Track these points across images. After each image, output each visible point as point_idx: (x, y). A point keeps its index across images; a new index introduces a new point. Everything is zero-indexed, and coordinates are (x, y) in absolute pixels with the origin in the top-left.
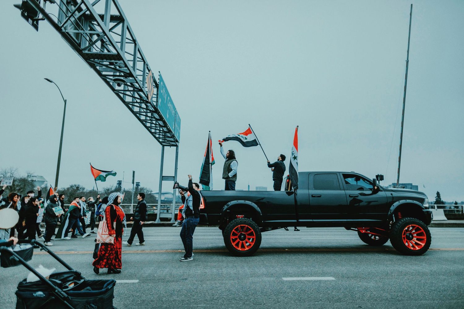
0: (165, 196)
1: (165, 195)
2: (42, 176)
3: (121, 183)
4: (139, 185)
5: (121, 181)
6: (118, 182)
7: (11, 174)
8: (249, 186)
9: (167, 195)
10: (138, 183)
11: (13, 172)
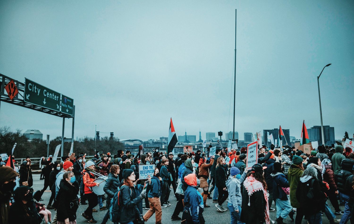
0: (134, 142)
2: (38, 130)
3: (99, 133)
4: (113, 135)
5: (99, 132)
6: (97, 133)
7: (5, 131)
8: (200, 132)
9: (135, 142)
10: (112, 133)
11: (6, 130)
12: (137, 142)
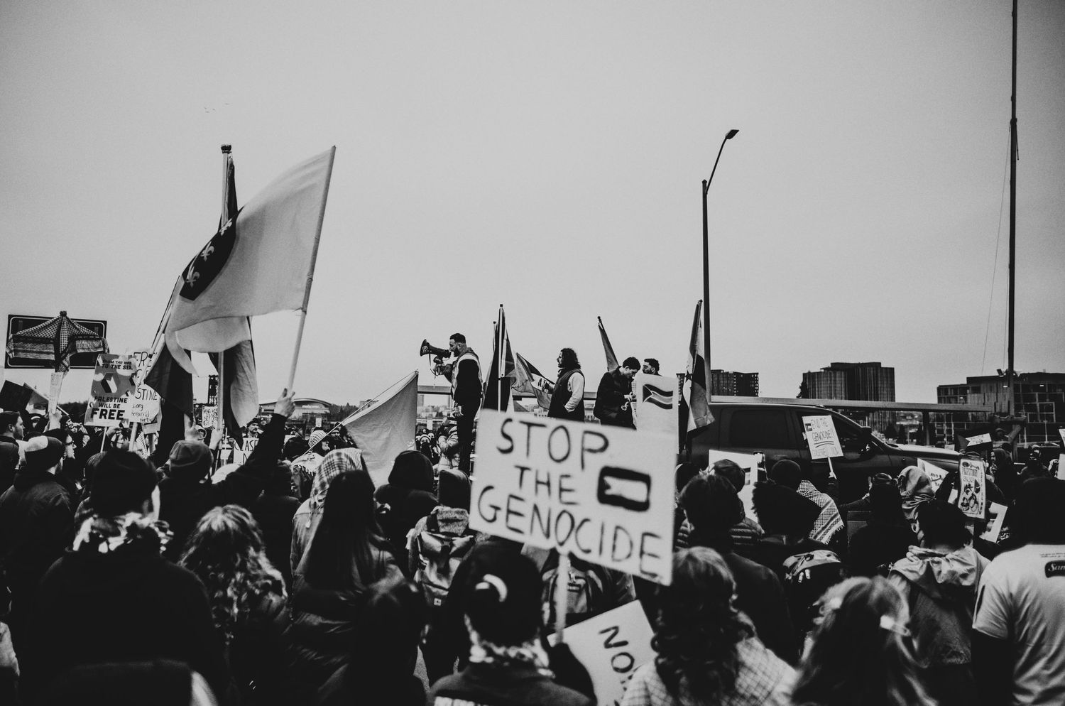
1: (303, 406)
12: (313, 407)
